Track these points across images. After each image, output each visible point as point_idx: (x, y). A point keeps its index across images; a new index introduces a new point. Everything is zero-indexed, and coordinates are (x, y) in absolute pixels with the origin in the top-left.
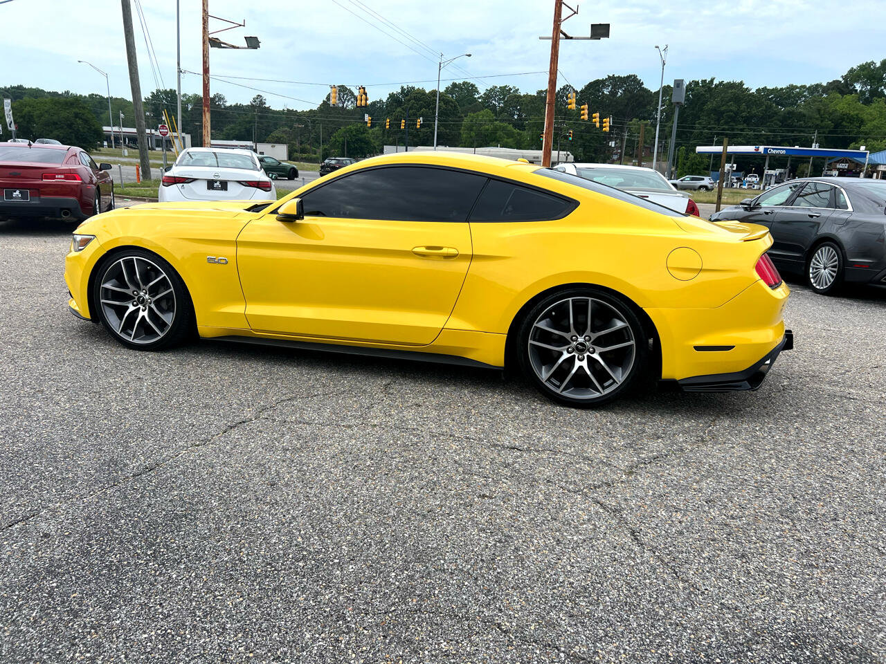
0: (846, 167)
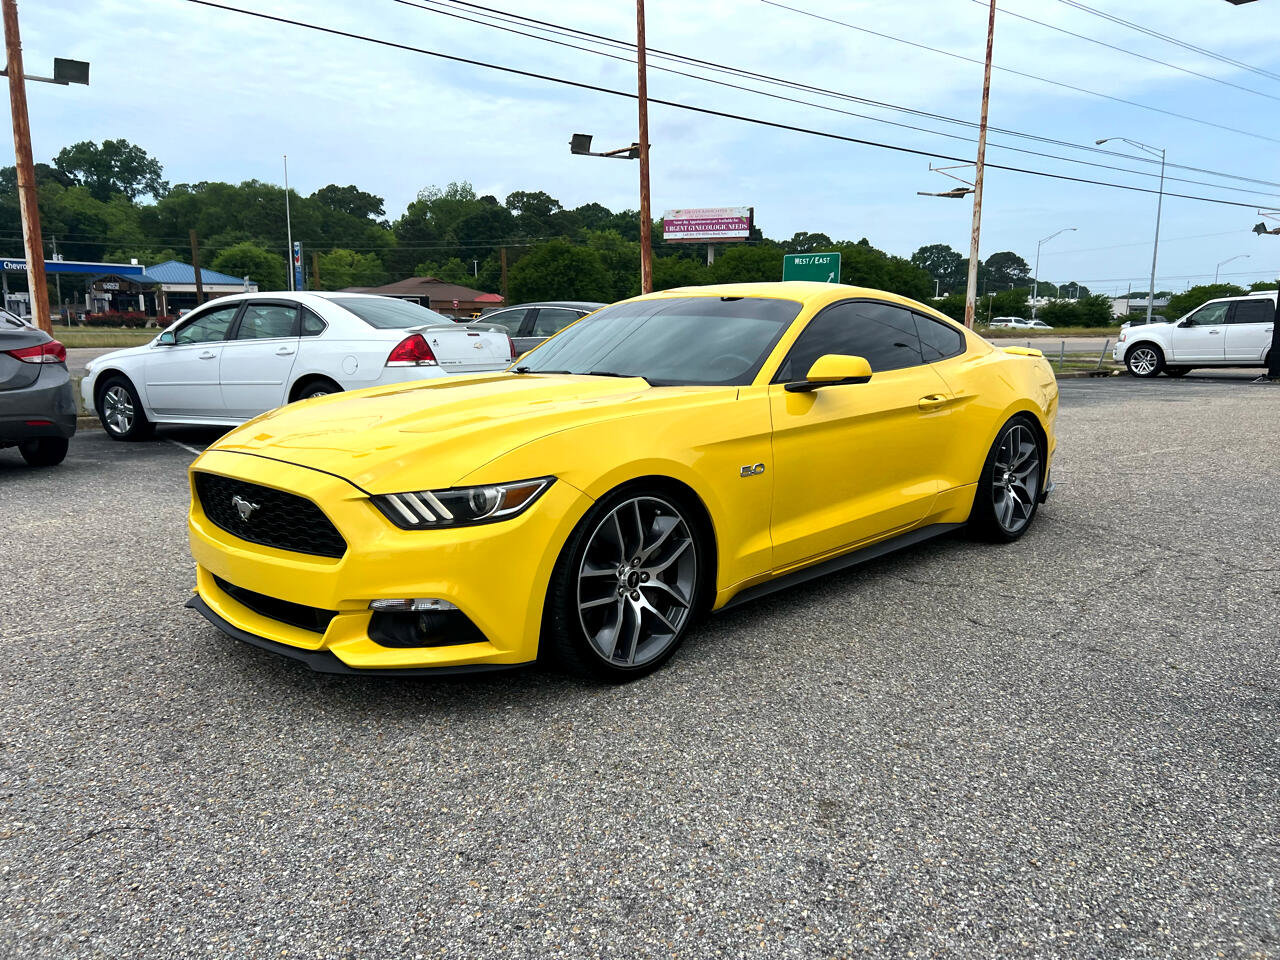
0: (117, 288)
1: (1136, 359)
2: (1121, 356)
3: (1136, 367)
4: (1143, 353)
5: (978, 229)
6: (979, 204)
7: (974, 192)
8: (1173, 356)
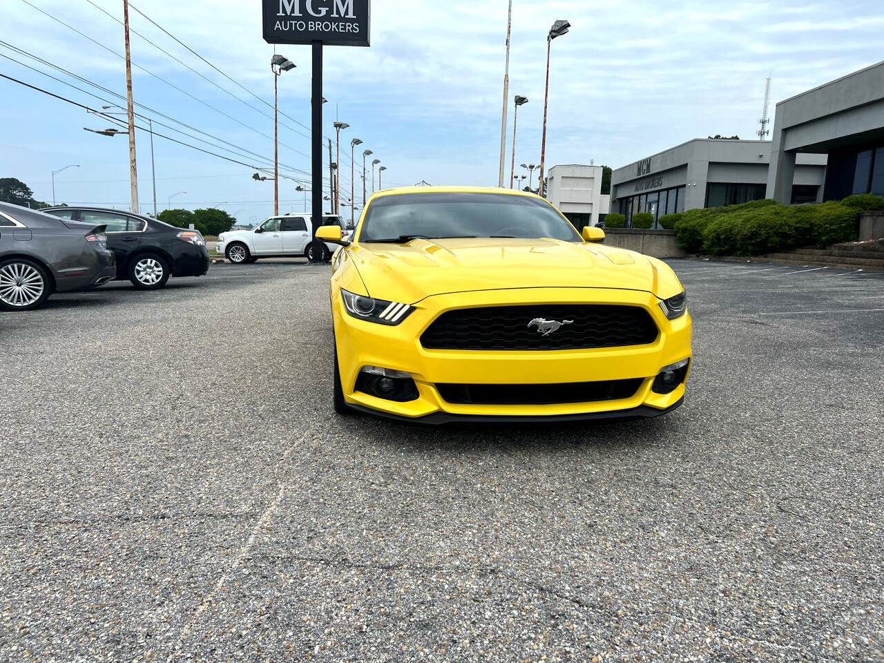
1: (232, 252)
2: (223, 251)
3: (234, 257)
4: (236, 248)
5: (135, 160)
6: (132, 143)
7: (128, 133)
8: (254, 250)
